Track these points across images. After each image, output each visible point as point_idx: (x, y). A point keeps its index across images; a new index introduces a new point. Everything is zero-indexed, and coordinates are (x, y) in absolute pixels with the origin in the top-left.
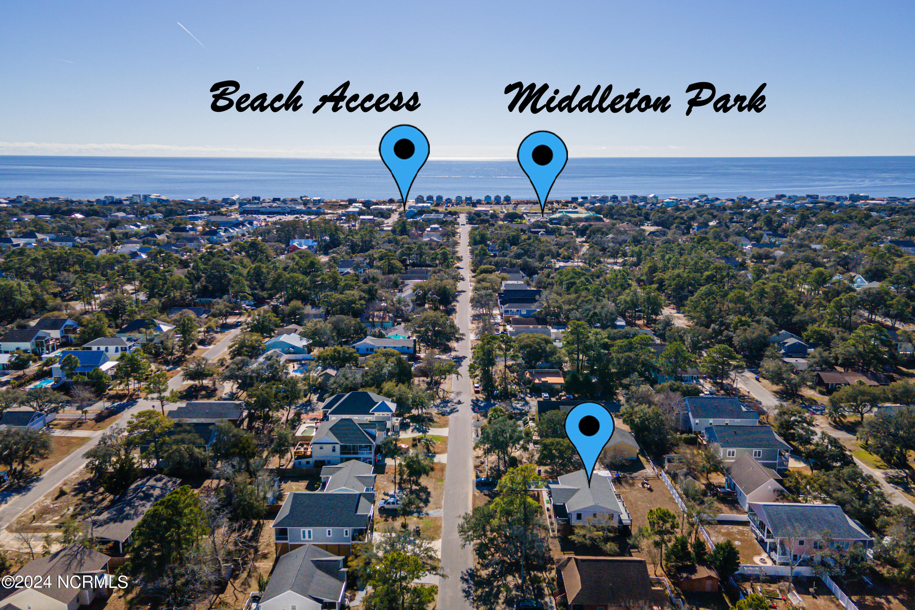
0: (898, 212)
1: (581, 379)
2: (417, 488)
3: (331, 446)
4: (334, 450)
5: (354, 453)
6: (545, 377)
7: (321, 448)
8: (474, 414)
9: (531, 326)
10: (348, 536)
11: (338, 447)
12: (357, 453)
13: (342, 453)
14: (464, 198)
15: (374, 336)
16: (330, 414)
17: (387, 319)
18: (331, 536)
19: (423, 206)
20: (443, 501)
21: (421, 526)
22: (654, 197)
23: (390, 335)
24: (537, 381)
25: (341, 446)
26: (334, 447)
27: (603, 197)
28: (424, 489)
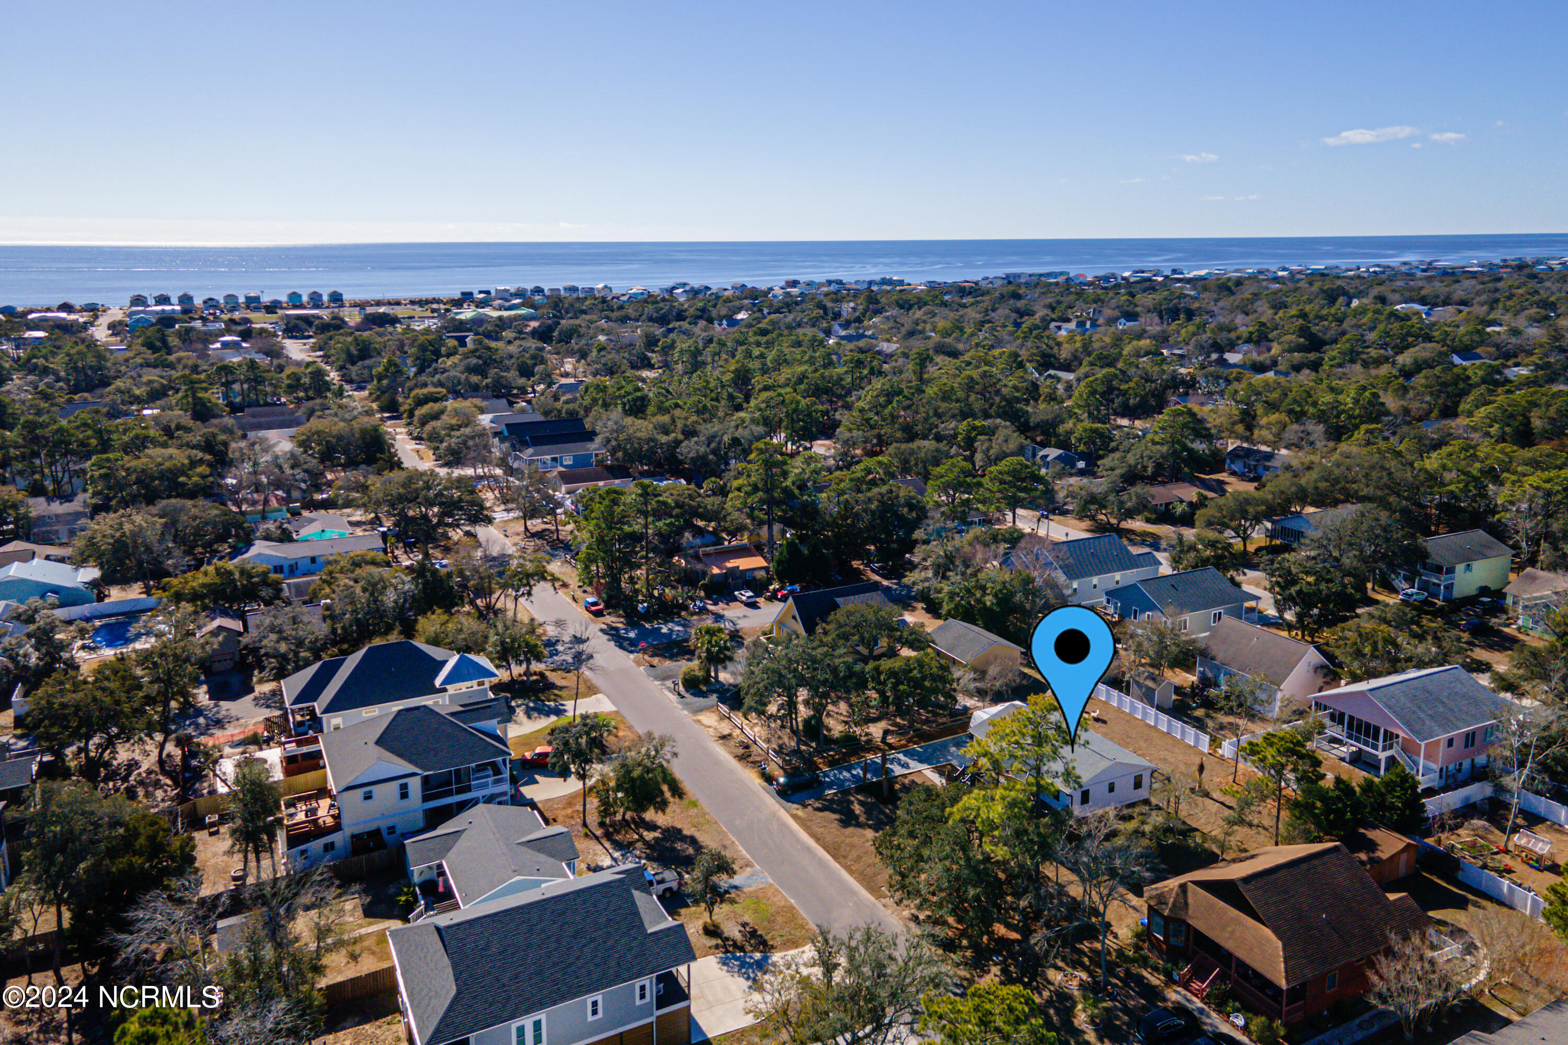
0: (970, 293)
1: (806, 552)
2: (657, 834)
3: (395, 786)
4: (404, 795)
5: (460, 791)
6: (728, 560)
7: (368, 797)
8: (632, 656)
9: (601, 483)
10: (648, 999)
11: (415, 785)
12: (468, 789)
13: (426, 799)
14: (242, 300)
15: (267, 537)
16: (326, 711)
17: (274, 503)
18: (600, 1015)
19: (163, 311)
20: (740, 848)
21: (747, 918)
22: (606, 287)
23: (305, 532)
24: (716, 571)
25: (426, 781)
26: (404, 787)
27: (518, 289)
28: (673, 834)
